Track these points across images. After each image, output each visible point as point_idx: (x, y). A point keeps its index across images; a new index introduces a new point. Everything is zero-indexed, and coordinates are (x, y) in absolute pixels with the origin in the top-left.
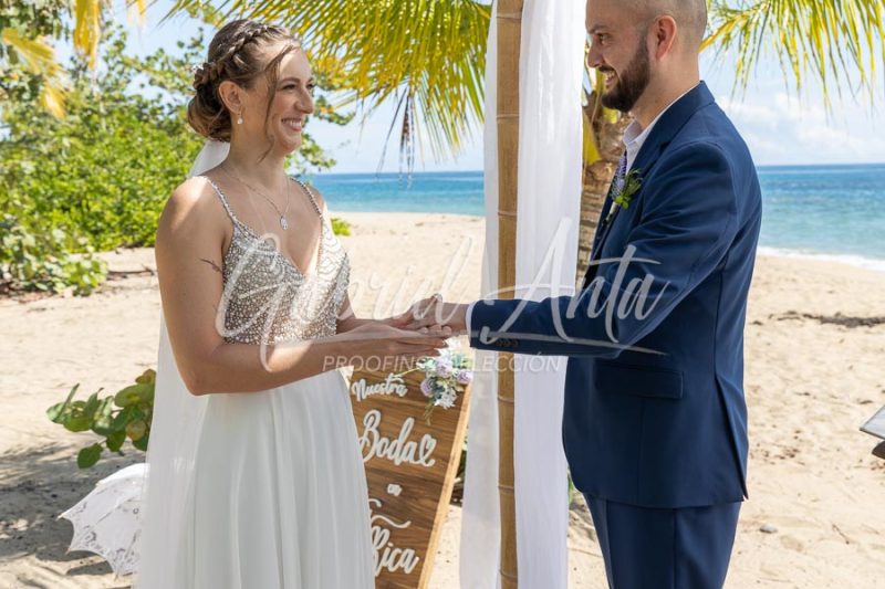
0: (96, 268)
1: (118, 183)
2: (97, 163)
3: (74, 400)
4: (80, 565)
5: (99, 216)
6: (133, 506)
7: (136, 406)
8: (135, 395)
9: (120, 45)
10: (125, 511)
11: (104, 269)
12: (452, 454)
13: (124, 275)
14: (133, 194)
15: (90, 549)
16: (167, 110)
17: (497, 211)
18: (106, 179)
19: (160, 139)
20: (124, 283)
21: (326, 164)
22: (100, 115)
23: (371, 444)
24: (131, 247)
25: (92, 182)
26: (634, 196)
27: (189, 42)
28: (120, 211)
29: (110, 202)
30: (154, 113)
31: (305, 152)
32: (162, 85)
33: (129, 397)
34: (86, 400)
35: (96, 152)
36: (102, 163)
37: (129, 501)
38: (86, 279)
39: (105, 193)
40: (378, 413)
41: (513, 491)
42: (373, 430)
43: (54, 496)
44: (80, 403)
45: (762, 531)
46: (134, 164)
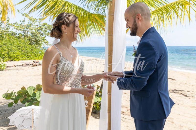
0: (4, 65)
1: (8, 48)
2: (3, 44)
3: (7, 93)
4: (9, 128)
5: (4, 55)
6: (22, 115)
7: (21, 94)
8: (21, 92)
9: (8, 21)
10: (21, 116)
11: (6, 65)
12: (92, 104)
13: (10, 67)
14: (11, 50)
15: (13, 125)
16: (18, 34)
17: (108, 55)
18: (5, 47)
19: (16, 40)
20: (10, 68)
21: (50, 45)
22: (4, 35)
24: (10, 61)
25: (2, 48)
27: (22, 21)
28: (8, 54)
29: (6, 52)
30: (15, 34)
31: (45, 43)
32: (17, 29)
33: (20, 92)
34: (10, 93)
35: (3, 42)
36: (5, 44)
37: (22, 114)
38: (2, 67)
39: (5, 50)
41: (110, 113)
43: (2, 113)
44: (9, 94)
46: (11, 44)
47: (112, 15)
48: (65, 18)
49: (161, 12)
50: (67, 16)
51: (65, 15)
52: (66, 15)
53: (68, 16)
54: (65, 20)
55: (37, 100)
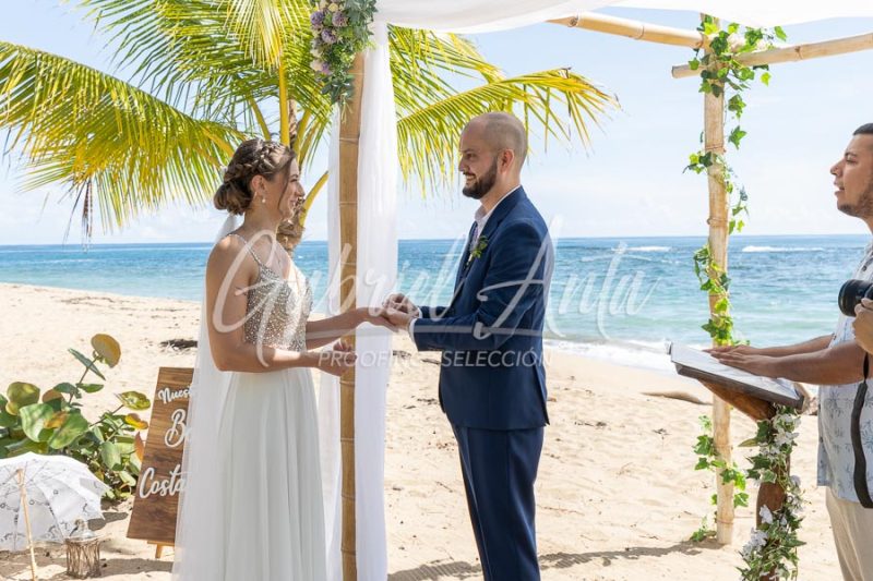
23: (180, 433)
26: (484, 251)
40: (182, 411)
41: (353, 442)
42: (180, 422)
45: (395, 489)
47: (352, 142)
48: (262, 156)
49: (435, 123)
50: (268, 151)
51: (260, 147)
52: (264, 149)
53: (271, 150)
54: (261, 161)
55: (25, 436)
